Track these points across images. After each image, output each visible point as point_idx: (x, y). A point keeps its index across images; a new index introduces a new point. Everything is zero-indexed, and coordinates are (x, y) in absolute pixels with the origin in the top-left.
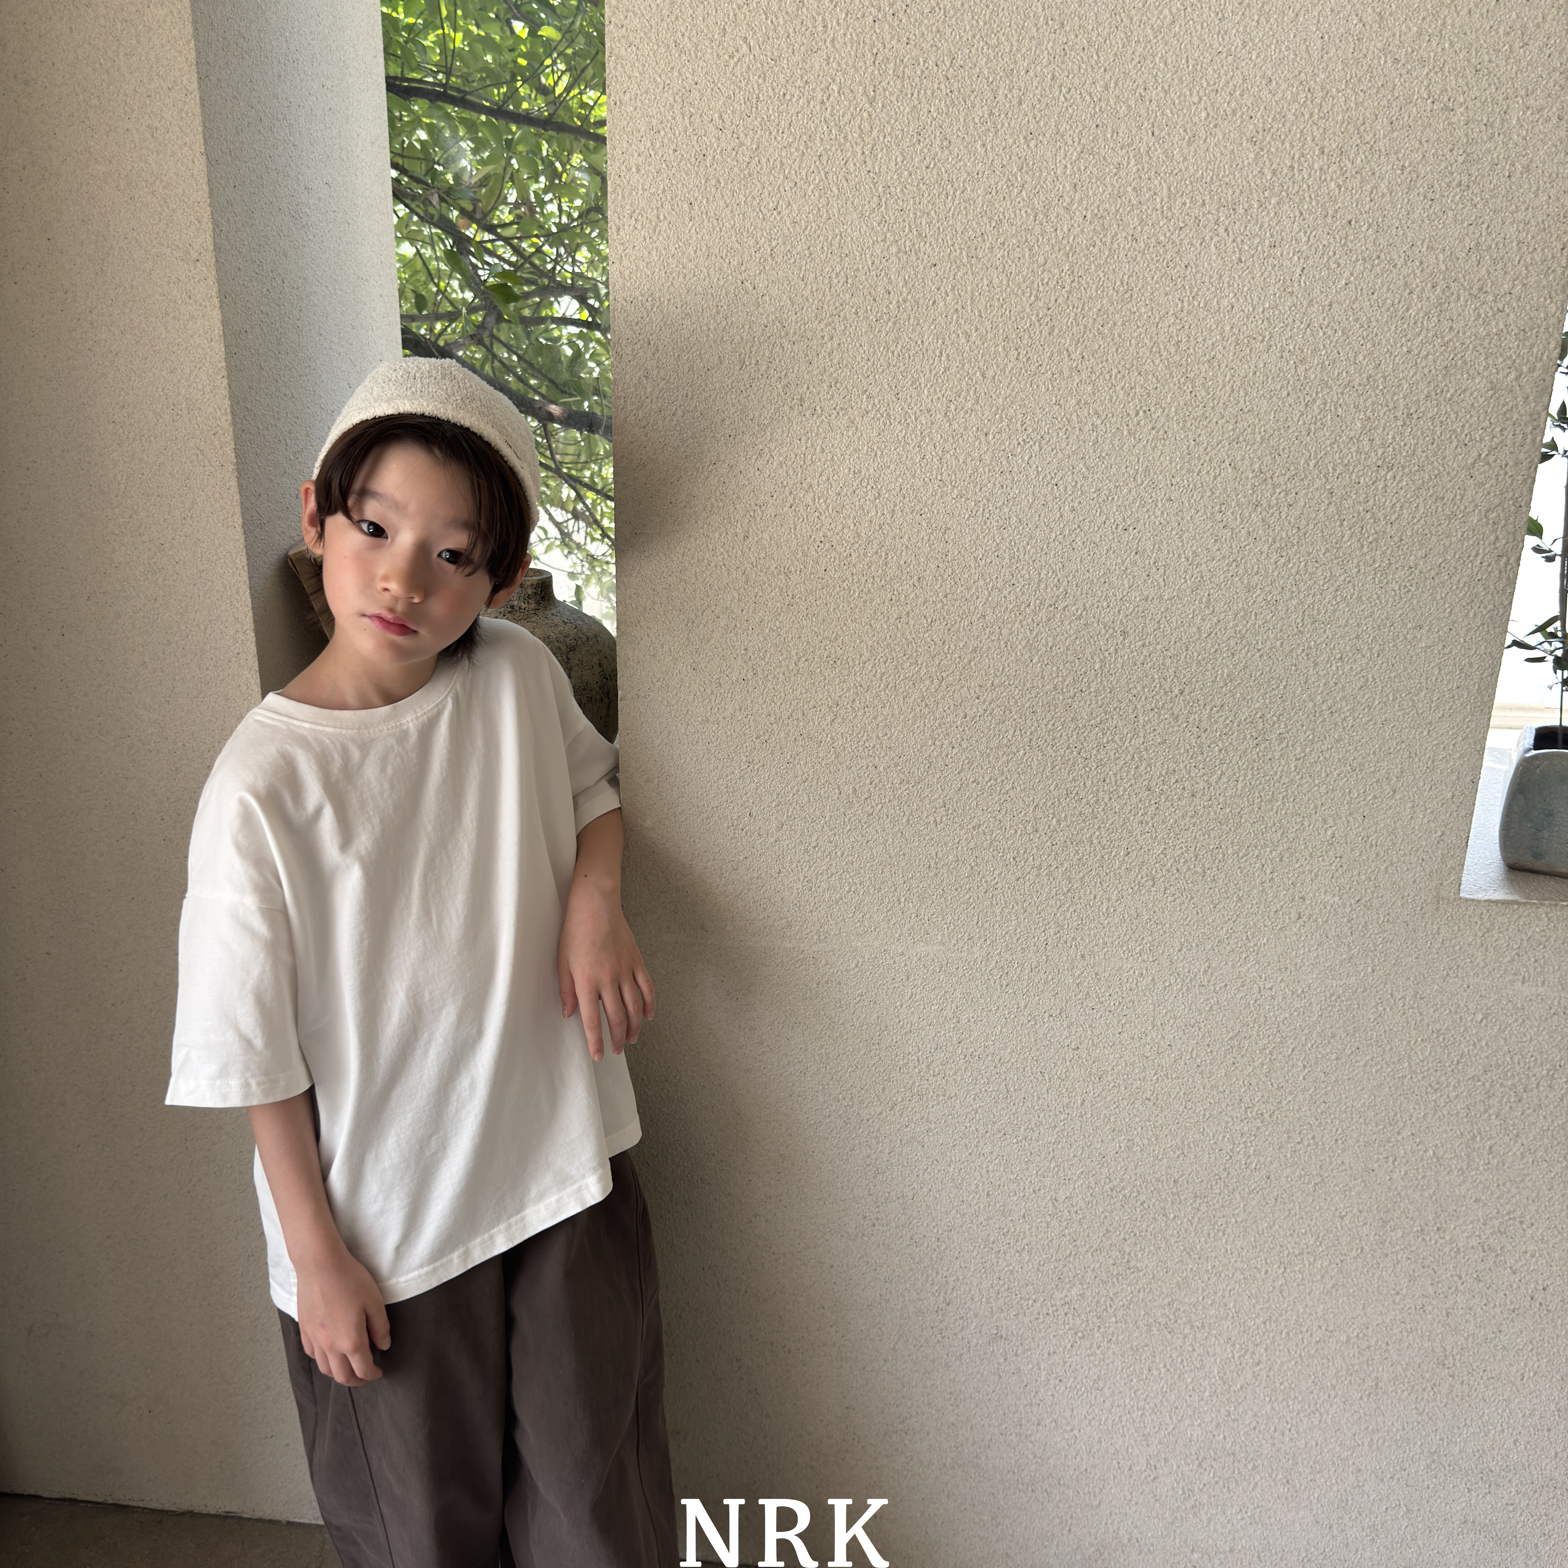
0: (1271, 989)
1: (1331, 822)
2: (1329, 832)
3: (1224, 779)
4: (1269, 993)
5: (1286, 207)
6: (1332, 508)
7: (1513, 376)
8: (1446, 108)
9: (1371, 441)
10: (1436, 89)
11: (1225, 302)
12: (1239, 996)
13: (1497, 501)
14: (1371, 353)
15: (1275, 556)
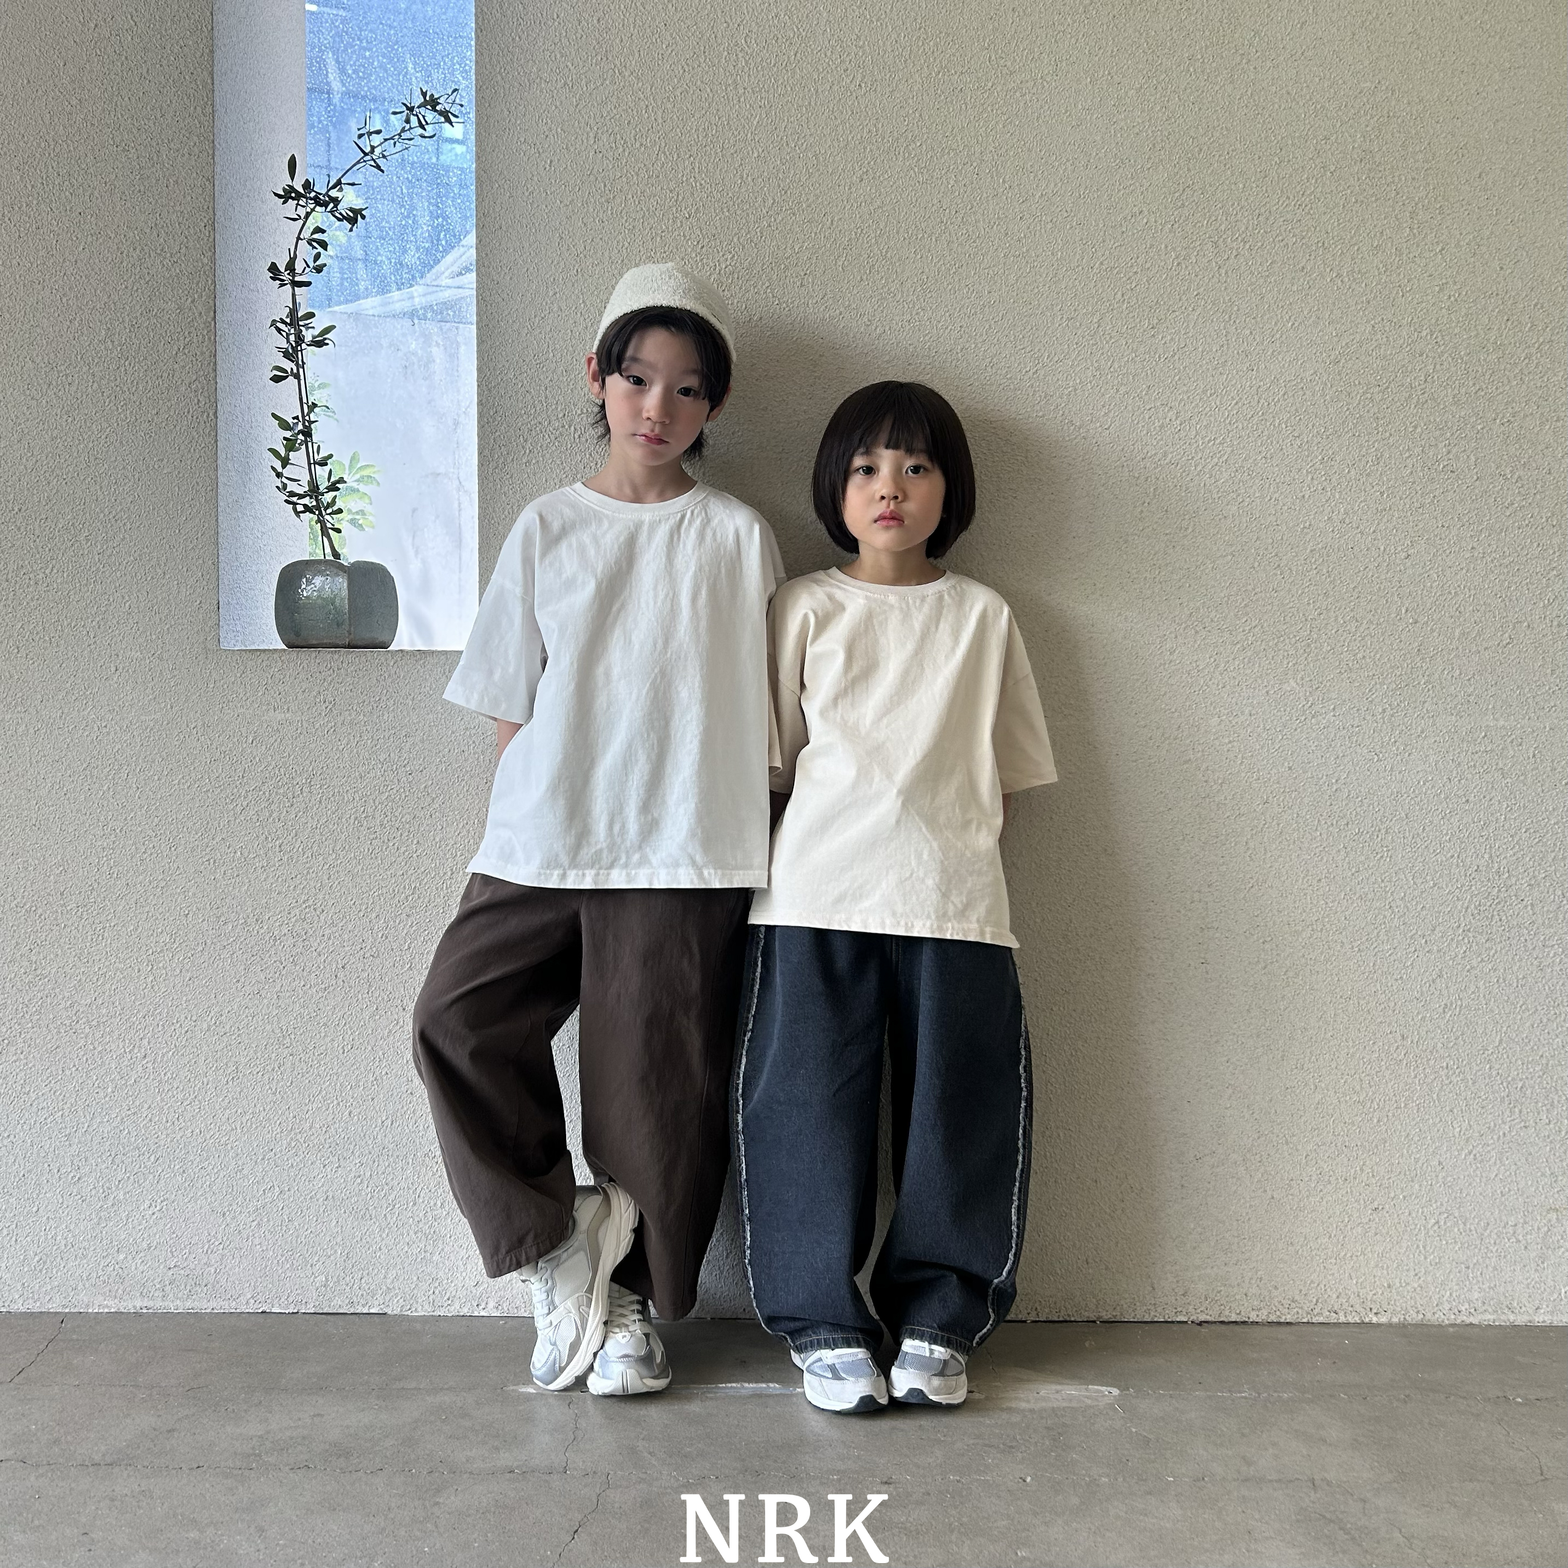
0: (106, 726)
1: (127, 598)
2: (127, 605)
3: (55, 571)
4: (105, 730)
5: (43, 206)
6: (95, 385)
7: (190, 300)
8: (124, 150)
9: (113, 342)
10: (118, 140)
11: (14, 262)
12: (85, 734)
13: (194, 378)
14: (104, 290)
15: (66, 417)
